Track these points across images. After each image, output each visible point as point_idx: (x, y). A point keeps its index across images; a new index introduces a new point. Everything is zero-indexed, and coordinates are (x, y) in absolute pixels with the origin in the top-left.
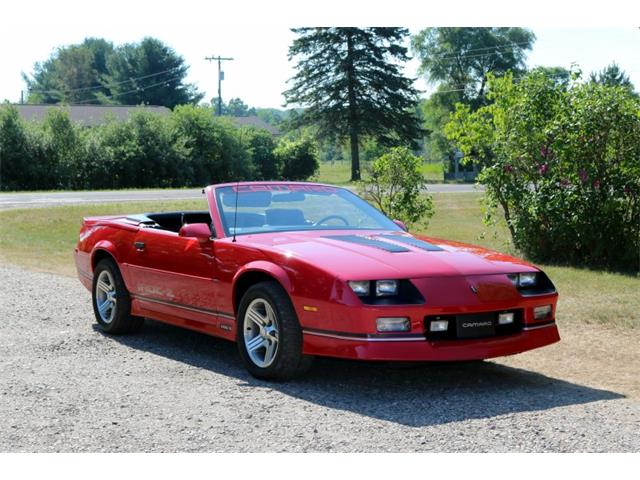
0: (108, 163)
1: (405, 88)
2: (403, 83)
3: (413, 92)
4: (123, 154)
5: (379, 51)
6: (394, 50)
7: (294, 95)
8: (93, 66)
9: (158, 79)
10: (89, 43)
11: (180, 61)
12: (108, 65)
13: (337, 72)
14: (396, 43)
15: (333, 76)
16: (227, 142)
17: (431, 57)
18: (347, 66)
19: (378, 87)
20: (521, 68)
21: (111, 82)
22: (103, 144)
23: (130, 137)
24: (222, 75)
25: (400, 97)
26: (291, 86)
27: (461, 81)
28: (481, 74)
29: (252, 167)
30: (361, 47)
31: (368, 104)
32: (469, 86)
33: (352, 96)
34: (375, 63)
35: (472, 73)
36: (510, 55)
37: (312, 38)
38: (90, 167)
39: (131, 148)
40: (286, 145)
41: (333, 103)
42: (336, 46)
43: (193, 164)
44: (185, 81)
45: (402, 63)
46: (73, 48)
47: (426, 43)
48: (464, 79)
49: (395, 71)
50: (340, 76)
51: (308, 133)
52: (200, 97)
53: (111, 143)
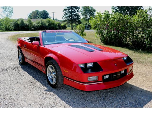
0: (37, 27)
1: (79, 17)
2: (79, 16)
3: (80, 17)
4: (39, 25)
5: (75, 11)
6: (78, 11)
7: (64, 17)
8: (37, 14)
9: (45, 15)
10: (36, 11)
11: (48, 13)
12: (39, 14)
13: (70, 14)
14: (78, 10)
15: (69, 15)
16: (54, 24)
17: (82, 13)
18: (71, 13)
19: (75, 16)
20: (94, 14)
21: (39, 16)
22: (36, 24)
23: (40, 23)
24: (54, 15)
25: (78, 18)
26: (63, 16)
27: (86, 16)
28: (89, 15)
29: (58, 27)
30: (73, 11)
31: (74, 19)
32: (87, 17)
33: (72, 18)
34: (75, 13)
35: (88, 15)
36: (93, 13)
37: (66, 9)
38: (34, 27)
39: (40, 24)
40: (62, 24)
41: (69, 18)
42: (69, 10)
43: (49, 27)
44: (49, 16)
45: (79, 13)
46: (34, 11)
47: (82, 11)
48: (87, 16)
49: (78, 14)
50: (70, 15)
51: (66, 23)
52: (51, 18)
53: (37, 24)
